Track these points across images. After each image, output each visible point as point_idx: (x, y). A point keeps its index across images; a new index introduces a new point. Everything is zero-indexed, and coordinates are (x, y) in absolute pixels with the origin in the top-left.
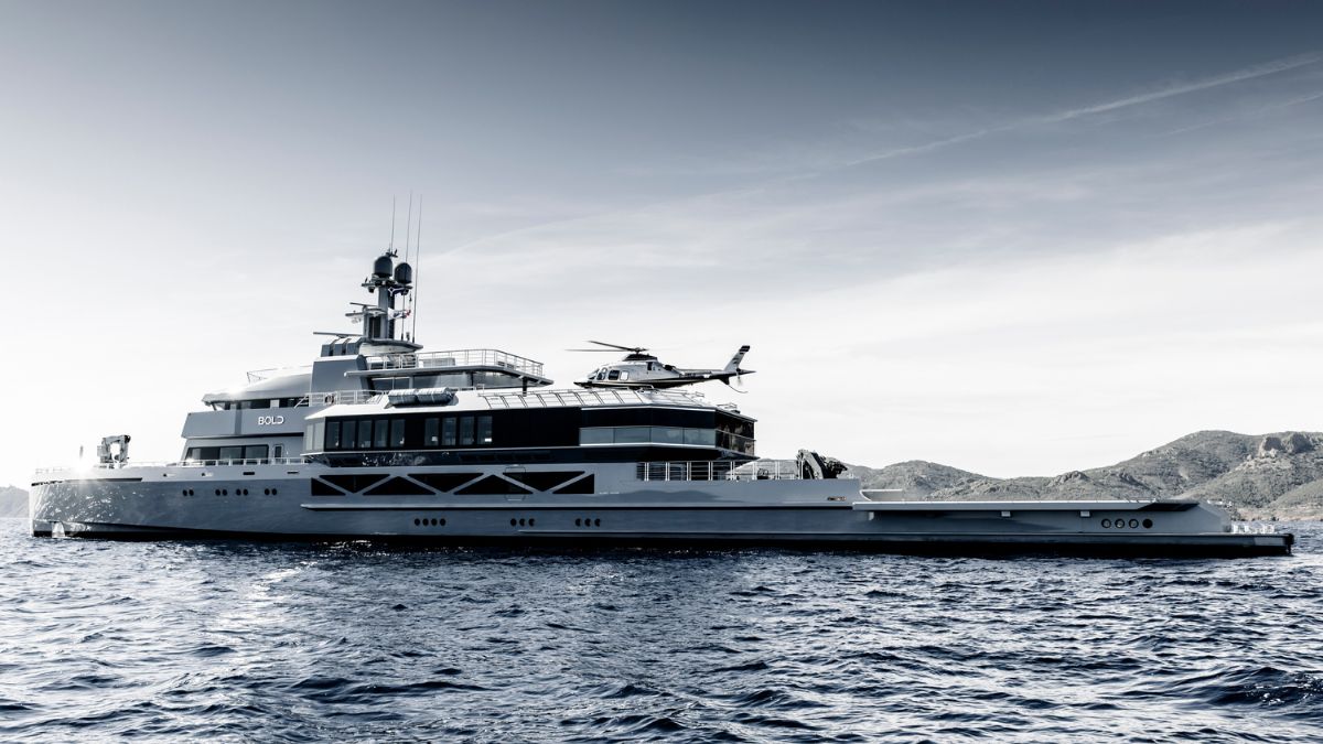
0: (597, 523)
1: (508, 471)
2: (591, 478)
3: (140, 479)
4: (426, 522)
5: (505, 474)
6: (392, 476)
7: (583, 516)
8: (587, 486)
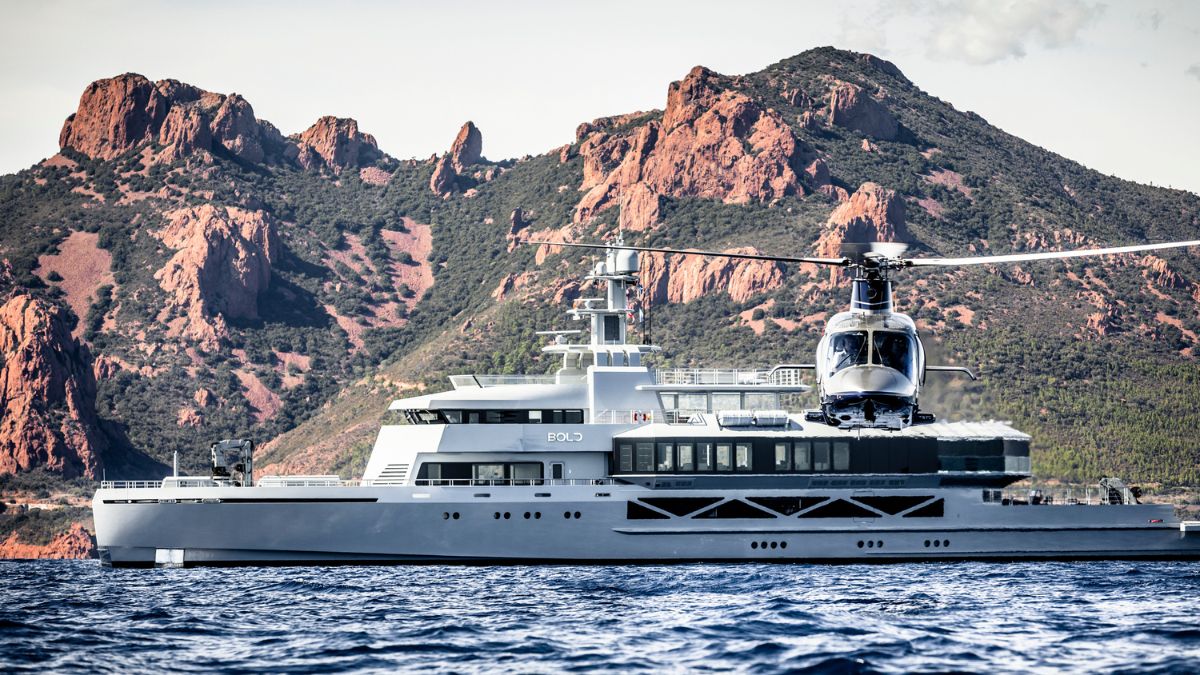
0: (947, 543)
1: (856, 495)
2: (941, 501)
3: (375, 500)
4: (764, 545)
5: (852, 498)
6: (727, 499)
7: (932, 538)
8: (937, 509)
